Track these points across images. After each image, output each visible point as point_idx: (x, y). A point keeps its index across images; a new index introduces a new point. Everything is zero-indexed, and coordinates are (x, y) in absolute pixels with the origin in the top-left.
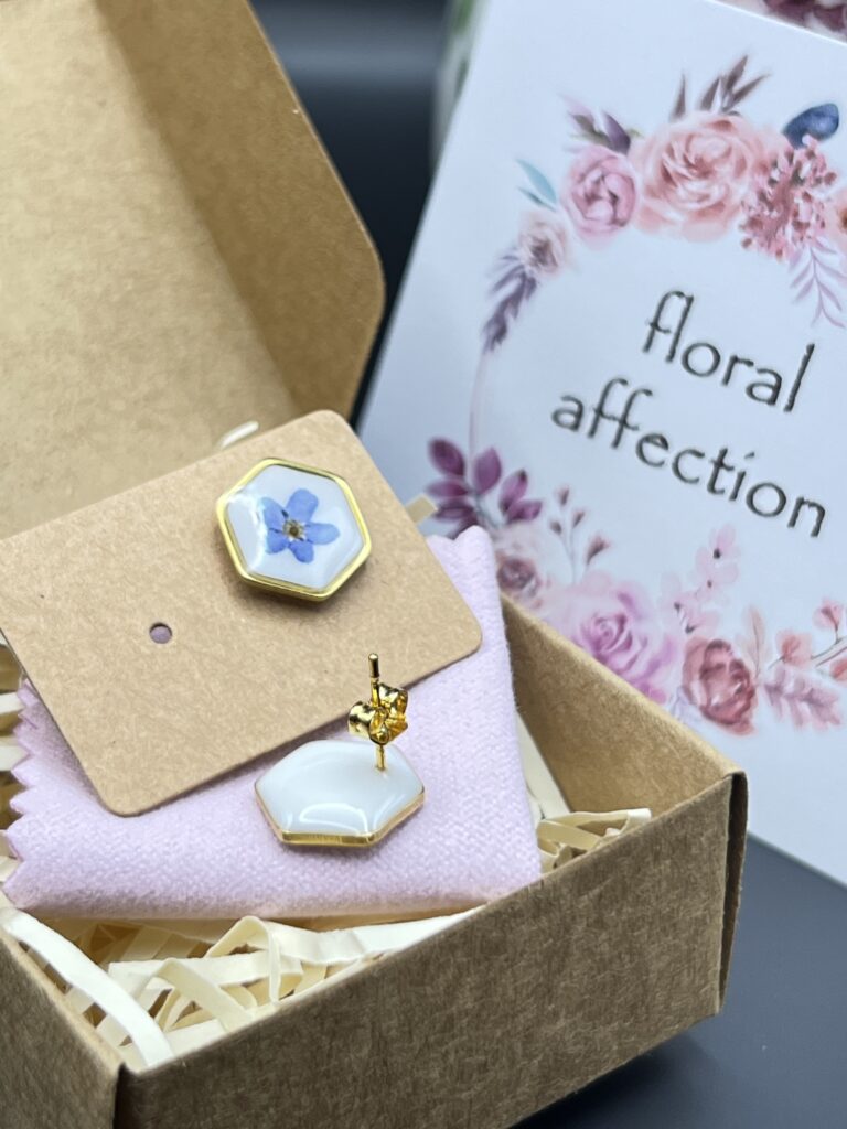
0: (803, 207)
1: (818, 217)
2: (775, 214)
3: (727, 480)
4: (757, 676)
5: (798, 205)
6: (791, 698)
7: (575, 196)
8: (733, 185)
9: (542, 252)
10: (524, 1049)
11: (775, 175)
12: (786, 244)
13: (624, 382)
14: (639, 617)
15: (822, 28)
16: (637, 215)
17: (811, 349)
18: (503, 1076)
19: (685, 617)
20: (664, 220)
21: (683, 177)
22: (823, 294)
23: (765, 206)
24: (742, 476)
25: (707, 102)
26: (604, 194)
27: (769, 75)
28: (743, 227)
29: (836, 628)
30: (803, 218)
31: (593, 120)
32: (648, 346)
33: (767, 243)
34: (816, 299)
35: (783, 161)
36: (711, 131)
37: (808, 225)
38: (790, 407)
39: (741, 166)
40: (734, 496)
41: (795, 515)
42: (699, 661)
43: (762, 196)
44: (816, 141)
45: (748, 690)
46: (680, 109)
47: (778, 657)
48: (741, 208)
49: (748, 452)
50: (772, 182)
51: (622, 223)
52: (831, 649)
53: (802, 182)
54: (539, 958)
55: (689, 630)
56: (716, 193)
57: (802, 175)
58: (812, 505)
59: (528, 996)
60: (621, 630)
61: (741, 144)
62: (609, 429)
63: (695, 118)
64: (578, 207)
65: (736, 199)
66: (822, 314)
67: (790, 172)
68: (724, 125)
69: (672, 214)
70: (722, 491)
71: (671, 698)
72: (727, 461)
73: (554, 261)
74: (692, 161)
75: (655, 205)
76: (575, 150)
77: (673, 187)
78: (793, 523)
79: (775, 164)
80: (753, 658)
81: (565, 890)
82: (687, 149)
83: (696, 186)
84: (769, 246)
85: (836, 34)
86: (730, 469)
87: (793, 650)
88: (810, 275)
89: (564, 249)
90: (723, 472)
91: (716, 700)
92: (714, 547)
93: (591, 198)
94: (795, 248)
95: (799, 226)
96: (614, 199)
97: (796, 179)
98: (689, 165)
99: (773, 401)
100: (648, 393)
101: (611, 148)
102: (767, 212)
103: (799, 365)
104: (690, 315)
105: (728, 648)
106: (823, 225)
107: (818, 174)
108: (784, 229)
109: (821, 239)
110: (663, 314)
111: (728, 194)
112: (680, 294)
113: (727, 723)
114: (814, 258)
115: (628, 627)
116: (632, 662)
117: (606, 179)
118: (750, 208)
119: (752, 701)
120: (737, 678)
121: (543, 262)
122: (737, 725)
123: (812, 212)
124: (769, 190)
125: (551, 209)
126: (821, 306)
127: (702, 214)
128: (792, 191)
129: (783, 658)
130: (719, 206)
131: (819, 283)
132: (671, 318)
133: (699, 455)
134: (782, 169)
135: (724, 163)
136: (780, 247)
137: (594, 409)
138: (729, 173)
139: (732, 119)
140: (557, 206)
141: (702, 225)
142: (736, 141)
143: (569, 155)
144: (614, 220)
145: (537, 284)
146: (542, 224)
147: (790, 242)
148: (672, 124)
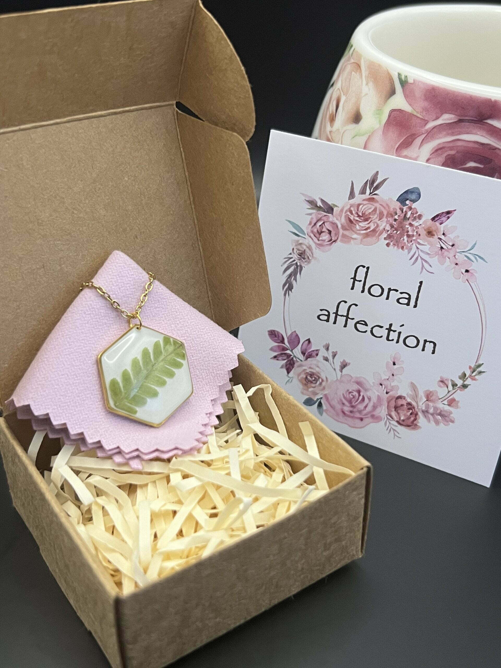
0: (410, 229)
1: (417, 232)
2: (398, 232)
3: (393, 336)
4: (418, 407)
5: (408, 228)
6: (432, 414)
7: (312, 232)
8: (379, 222)
9: (302, 255)
11: (396, 217)
12: (405, 243)
13: (346, 302)
14: (366, 390)
16: (340, 238)
17: (421, 283)
19: (385, 388)
20: (353, 239)
21: (357, 220)
22: (424, 262)
23: (393, 229)
24: (400, 333)
25: (363, 192)
26: (325, 230)
27: (389, 178)
28: (385, 239)
29: (447, 387)
30: (410, 233)
31: (317, 202)
32: (352, 288)
34: (421, 263)
35: (399, 212)
36: (367, 202)
37: (413, 236)
38: (415, 306)
39: (381, 215)
40: (398, 342)
41: (424, 346)
42: (393, 404)
43: (392, 226)
44: (412, 203)
45: (415, 413)
46: (352, 194)
47: (426, 400)
48: (384, 232)
49: (401, 324)
50: (395, 220)
51: (335, 241)
52: (446, 395)
53: (409, 219)
55: (387, 393)
56: (373, 226)
57: (408, 216)
58: (431, 342)
60: (359, 395)
61: (381, 206)
62: (341, 320)
63: (359, 198)
64: (315, 236)
65: (381, 228)
66: (424, 269)
67: (403, 215)
68: (371, 200)
69: (355, 236)
70: (393, 340)
71: (384, 419)
72: (392, 328)
73: (308, 258)
74: (361, 214)
75: (347, 233)
76: (310, 214)
77: (353, 225)
78: (423, 350)
79: (396, 214)
80: (415, 401)
82: (358, 210)
83: (364, 224)
84: (398, 245)
86: (395, 331)
87: (431, 397)
88: (417, 255)
89: (312, 253)
90: (391, 332)
91: (402, 418)
92: (393, 361)
93: (320, 233)
95: (408, 236)
96: (330, 232)
97: (405, 218)
98: (359, 216)
99: (408, 304)
100: (356, 305)
101: (325, 212)
102: (395, 232)
103: (417, 290)
104: (368, 274)
105: (404, 399)
106: (419, 235)
107: (415, 215)
108: (403, 238)
109: (419, 240)
110: (357, 274)
111: (378, 226)
112: (364, 267)
113: (409, 426)
114: (418, 248)
115: (362, 394)
116: (366, 407)
117: (325, 224)
118: (388, 231)
119: (417, 417)
120: (409, 409)
121: (304, 259)
122: (413, 426)
123: (414, 230)
124: (395, 223)
125: (304, 238)
126: (423, 266)
127: (367, 235)
128: (405, 223)
129: (427, 400)
130: (374, 230)
131: (420, 257)
132: (360, 276)
133: (382, 327)
134: (399, 215)
135: (375, 214)
136: (403, 245)
137: (334, 313)
138: (377, 218)
139: (374, 196)
140: (306, 236)
141: (369, 239)
142: (377, 205)
143: (308, 216)
144: (331, 240)
145: (303, 267)
146: (301, 244)
147: (407, 243)
148: (350, 201)
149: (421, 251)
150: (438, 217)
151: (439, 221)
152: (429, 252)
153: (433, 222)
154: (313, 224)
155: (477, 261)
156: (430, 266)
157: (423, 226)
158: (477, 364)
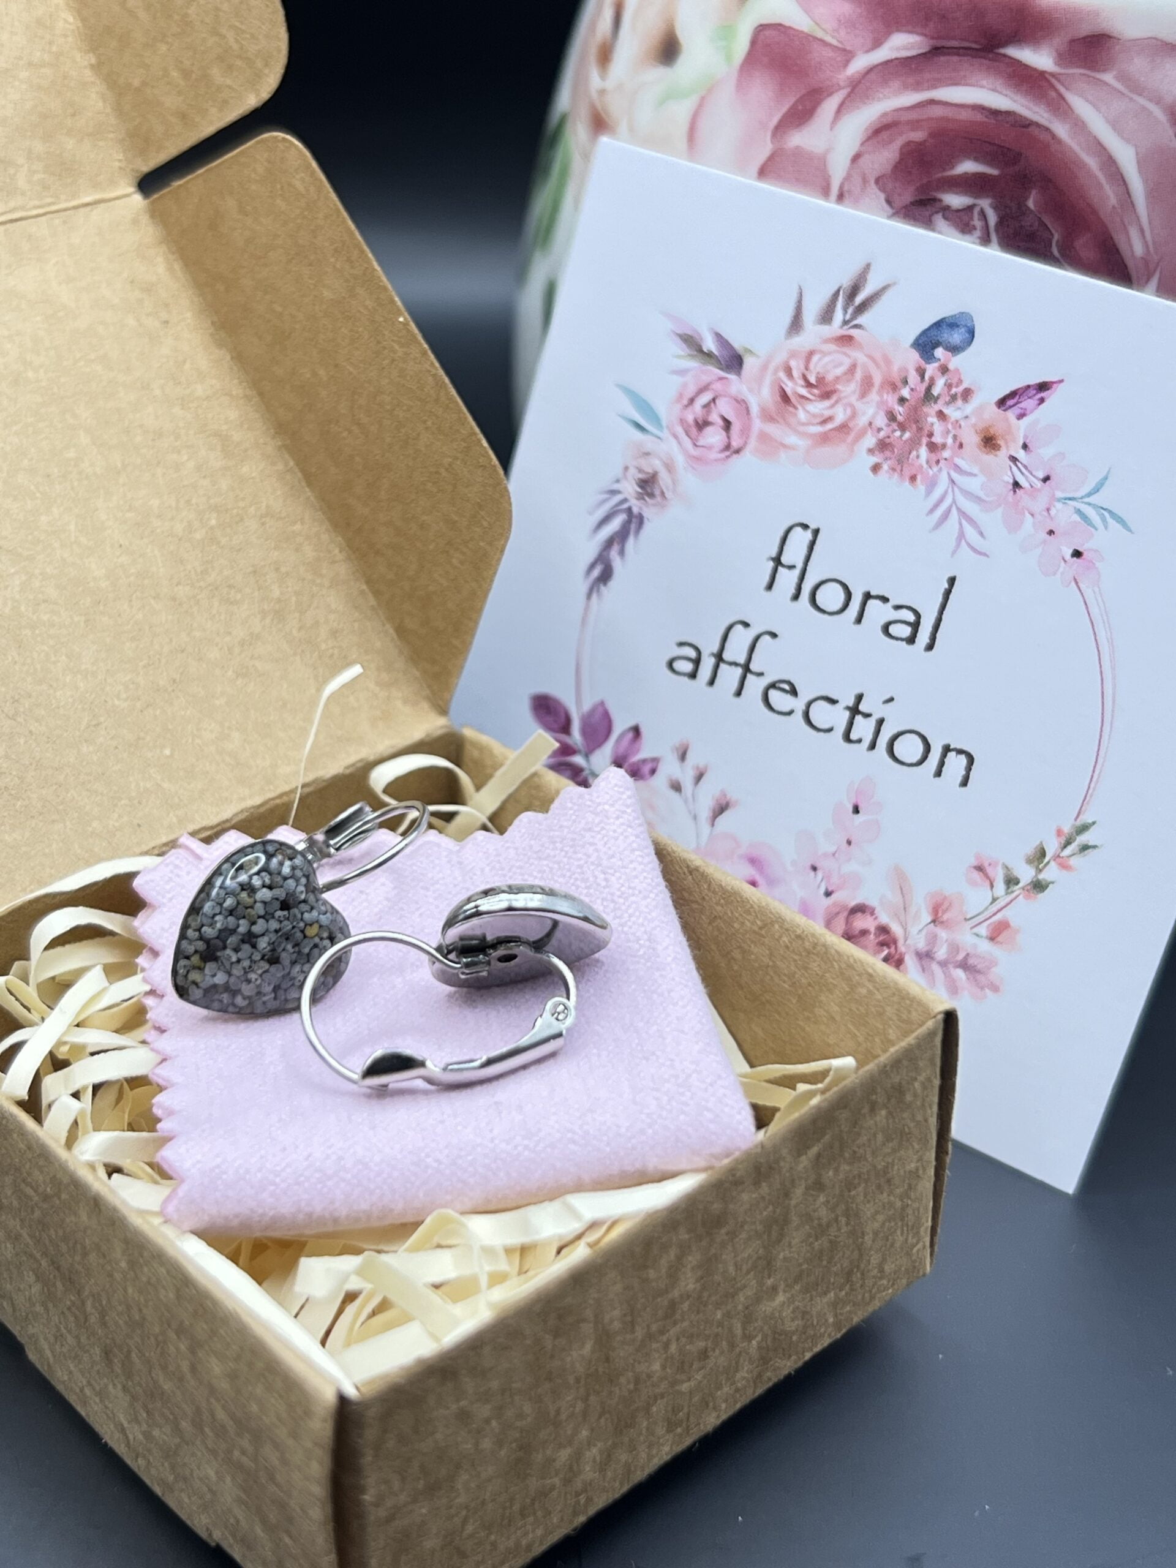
0: (938, 427)
1: (955, 437)
2: (907, 435)
3: (863, 728)
4: (906, 940)
5: (932, 424)
6: (944, 964)
7: (682, 421)
8: (858, 405)
9: (647, 485)
10: (744, 1329)
11: (905, 392)
12: (921, 467)
13: (746, 625)
14: (771, 882)
15: (952, 231)
16: (753, 443)
17: (952, 581)
18: (722, 1361)
19: (823, 879)
20: (784, 446)
21: (802, 397)
22: (964, 522)
23: (895, 426)
24: (880, 722)
25: (826, 316)
26: (714, 417)
27: (895, 284)
28: (871, 451)
29: (992, 886)
30: (937, 439)
31: (701, 339)
32: (770, 587)
33: (898, 468)
34: (957, 526)
35: (913, 378)
36: (832, 347)
37: (944, 446)
38: (930, 647)
39: (867, 384)
40: (873, 746)
41: (942, 764)
42: (840, 928)
43: (892, 417)
44: (950, 354)
45: (897, 956)
46: (796, 324)
47: (929, 919)
48: (869, 432)
49: (888, 697)
50: (902, 400)
51: (738, 451)
52: (987, 908)
53: (936, 399)
54: (759, 1227)
55: (828, 894)
56: (840, 415)
57: (936, 391)
58: (960, 752)
59: (748, 1272)
61: (865, 359)
62: (730, 676)
63: (813, 333)
64: (688, 434)
65: (862, 421)
66: (963, 542)
67: (922, 388)
68: (846, 340)
69: (792, 439)
70: (859, 741)
72: (862, 708)
73: (663, 493)
74: (813, 380)
75: (772, 429)
76: (682, 372)
77: (791, 409)
78: (938, 773)
79: (905, 382)
80: (901, 923)
81: (784, 1152)
82: (807, 368)
83: (819, 407)
84: (902, 470)
85: (967, 237)
86: (867, 715)
87: (945, 911)
88: (948, 501)
89: (674, 482)
90: (859, 718)
92: (854, 800)
93: (702, 425)
94: (931, 472)
95: (933, 447)
96: (727, 424)
97: (928, 396)
98: (809, 385)
99: (911, 640)
100: (774, 635)
101: (721, 369)
102: (898, 433)
103: (940, 599)
104: (815, 547)
105: (872, 912)
106: (961, 446)
107: (954, 391)
108: (917, 451)
109: (958, 461)
110: (785, 548)
111: (854, 415)
112: (805, 527)
114: (953, 482)
117: (717, 401)
118: (879, 430)
119: (901, 968)
120: (884, 944)
121: (652, 495)
123: (948, 432)
124: (899, 409)
125: (659, 438)
126: (961, 535)
127: (824, 439)
128: (925, 409)
129: (934, 922)
130: (844, 428)
131: (958, 509)
132: (794, 553)
133: (833, 702)
134: (913, 387)
135: (849, 381)
136: (914, 472)
137: (713, 655)
138: (854, 392)
139: (854, 332)
140: (665, 434)
141: (826, 450)
142: (860, 357)
143: (675, 377)
144: (728, 447)
145: (645, 520)
146: (647, 454)
147: (925, 466)
148: (788, 342)
149: (961, 489)
150: (1013, 398)
151: (1016, 410)
152: (981, 494)
153: (1000, 411)
154: (685, 402)
155: (1106, 528)
156: (981, 534)
157: (973, 420)
158: (1079, 823)
